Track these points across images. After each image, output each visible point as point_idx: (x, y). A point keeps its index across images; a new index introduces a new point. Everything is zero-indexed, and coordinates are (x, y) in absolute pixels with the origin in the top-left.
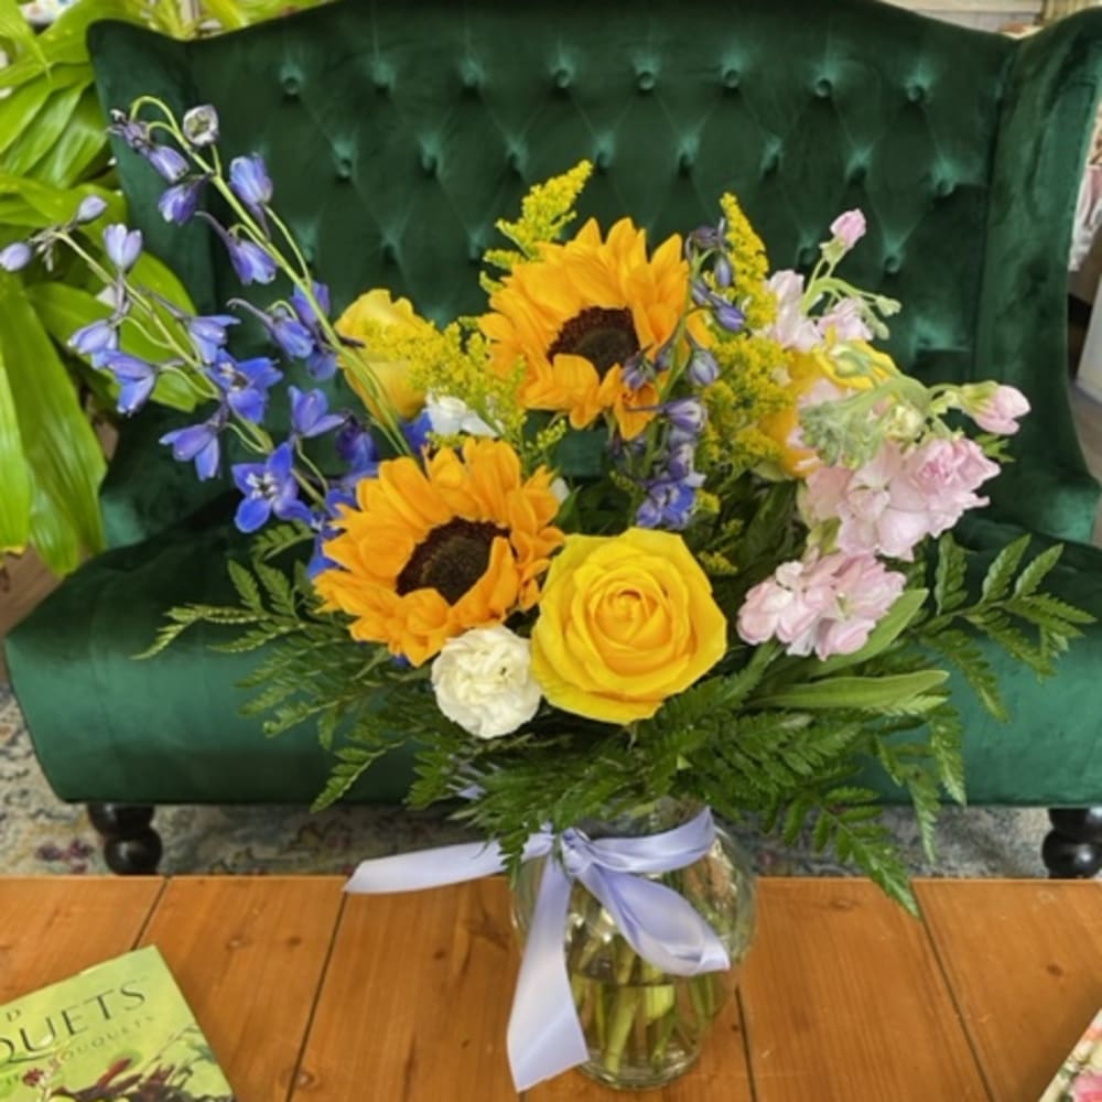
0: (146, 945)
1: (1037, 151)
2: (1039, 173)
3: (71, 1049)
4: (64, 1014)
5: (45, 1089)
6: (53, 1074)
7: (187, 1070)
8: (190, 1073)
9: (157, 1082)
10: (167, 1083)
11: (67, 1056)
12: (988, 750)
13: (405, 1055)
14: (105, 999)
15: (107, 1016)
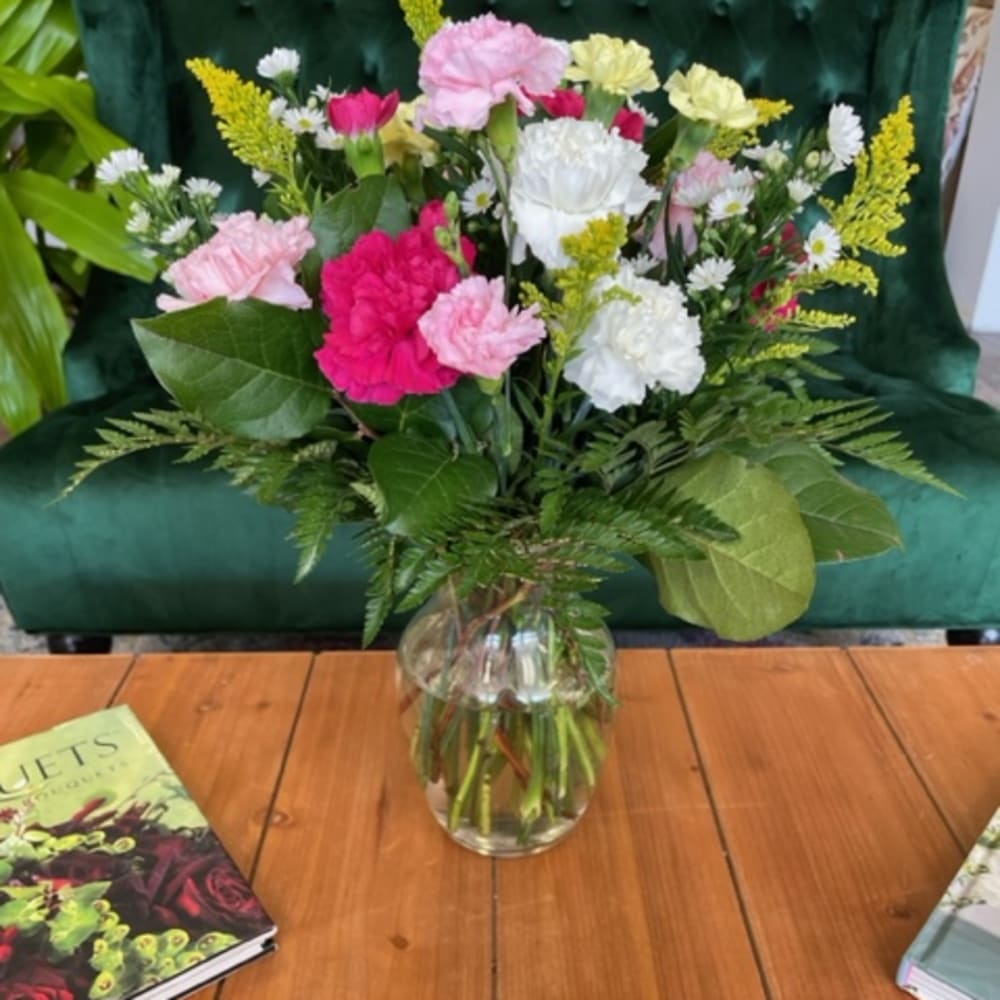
0: (120, 703)
1: (912, 59)
2: (914, 77)
3: (45, 791)
4: (38, 762)
5: (19, 826)
6: (28, 812)
7: (163, 806)
8: (166, 808)
9: (132, 817)
10: (143, 817)
11: (42, 797)
12: (893, 573)
13: (376, 796)
14: (78, 749)
15: (81, 762)
